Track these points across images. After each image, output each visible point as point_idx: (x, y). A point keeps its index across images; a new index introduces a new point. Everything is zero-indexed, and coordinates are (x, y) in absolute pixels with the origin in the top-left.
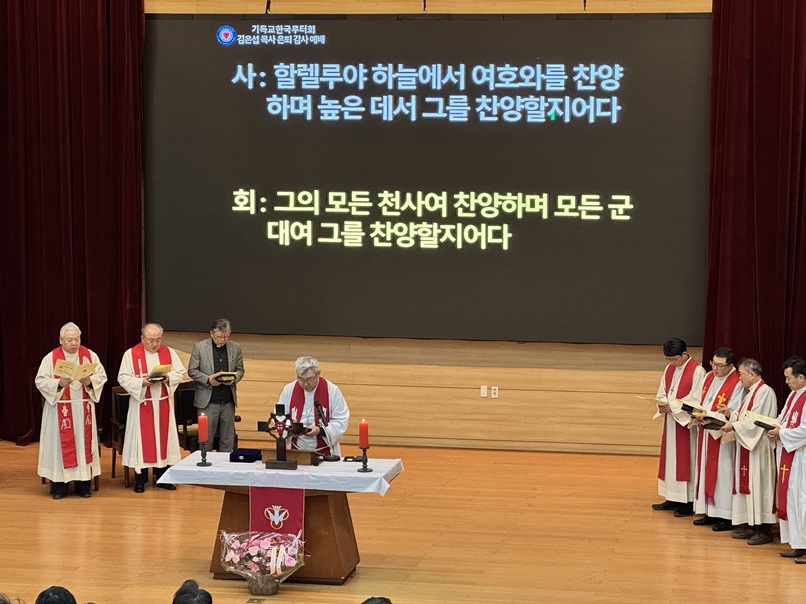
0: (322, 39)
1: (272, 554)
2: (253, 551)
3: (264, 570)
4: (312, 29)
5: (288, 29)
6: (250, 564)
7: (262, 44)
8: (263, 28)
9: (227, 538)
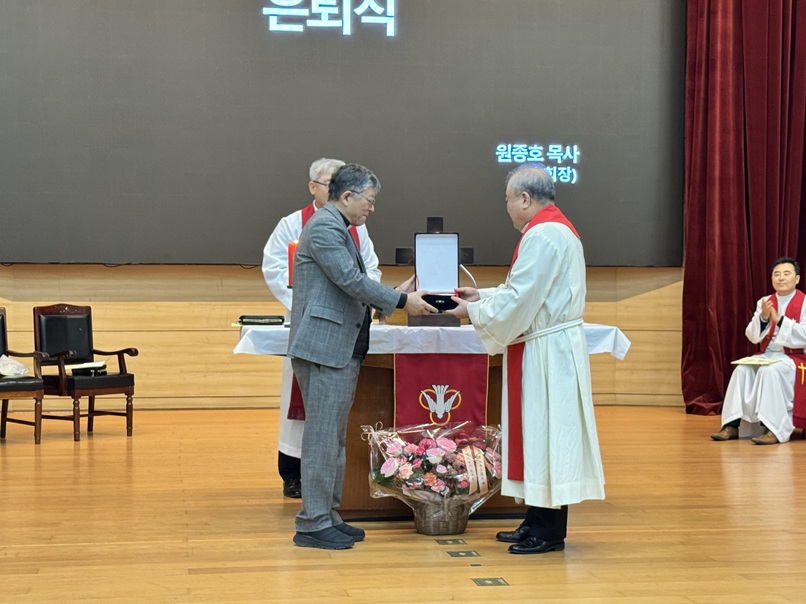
1: (465, 460)
6: (429, 480)
9: (375, 435)
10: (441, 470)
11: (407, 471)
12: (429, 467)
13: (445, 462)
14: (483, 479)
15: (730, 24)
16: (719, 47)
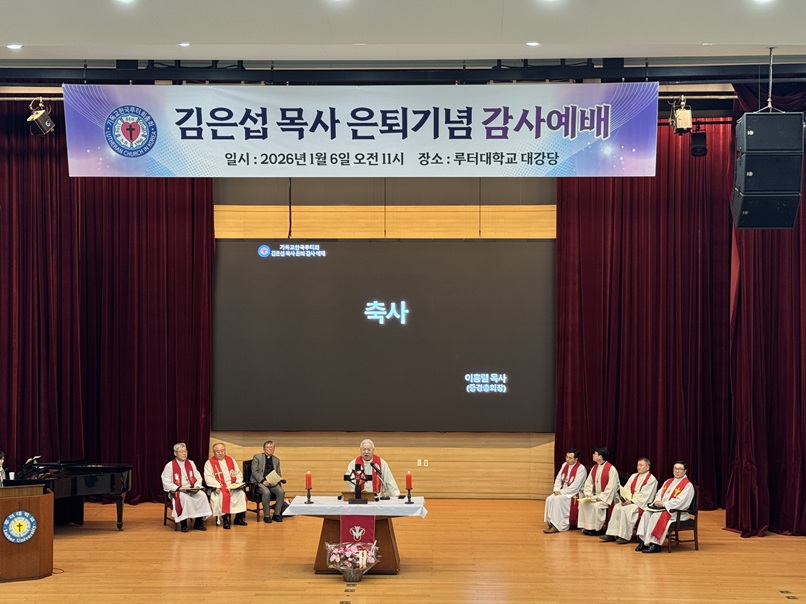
0: (324, 253)
1: (360, 555)
2: (348, 554)
3: (355, 566)
4: (317, 247)
5: (302, 247)
6: (346, 562)
7: (287, 256)
8: (287, 247)
9: (330, 547)
10: (350, 559)
11: (338, 560)
12: (346, 558)
13: (352, 557)
14: (365, 563)
15: (577, 318)
16: (570, 329)
